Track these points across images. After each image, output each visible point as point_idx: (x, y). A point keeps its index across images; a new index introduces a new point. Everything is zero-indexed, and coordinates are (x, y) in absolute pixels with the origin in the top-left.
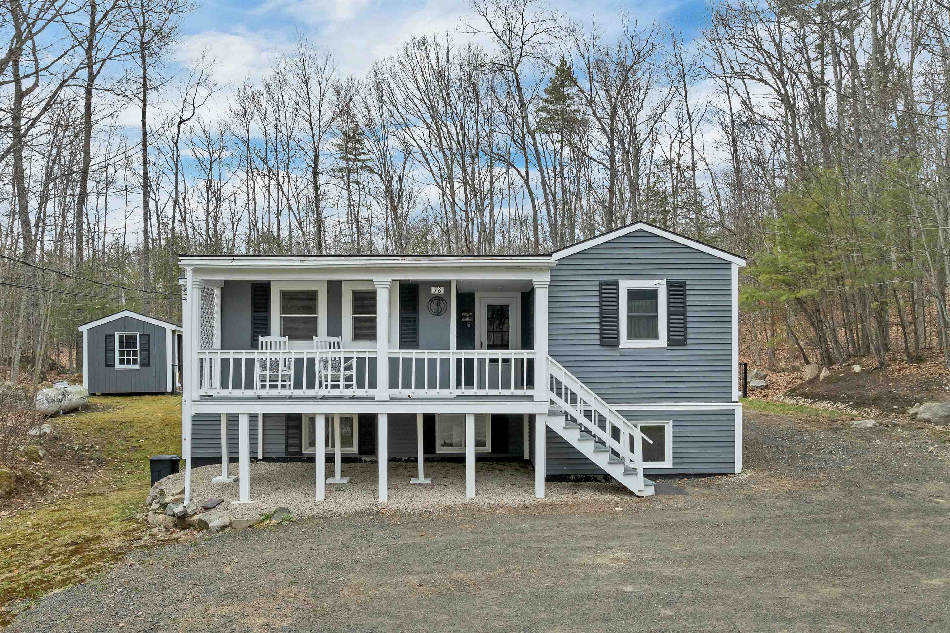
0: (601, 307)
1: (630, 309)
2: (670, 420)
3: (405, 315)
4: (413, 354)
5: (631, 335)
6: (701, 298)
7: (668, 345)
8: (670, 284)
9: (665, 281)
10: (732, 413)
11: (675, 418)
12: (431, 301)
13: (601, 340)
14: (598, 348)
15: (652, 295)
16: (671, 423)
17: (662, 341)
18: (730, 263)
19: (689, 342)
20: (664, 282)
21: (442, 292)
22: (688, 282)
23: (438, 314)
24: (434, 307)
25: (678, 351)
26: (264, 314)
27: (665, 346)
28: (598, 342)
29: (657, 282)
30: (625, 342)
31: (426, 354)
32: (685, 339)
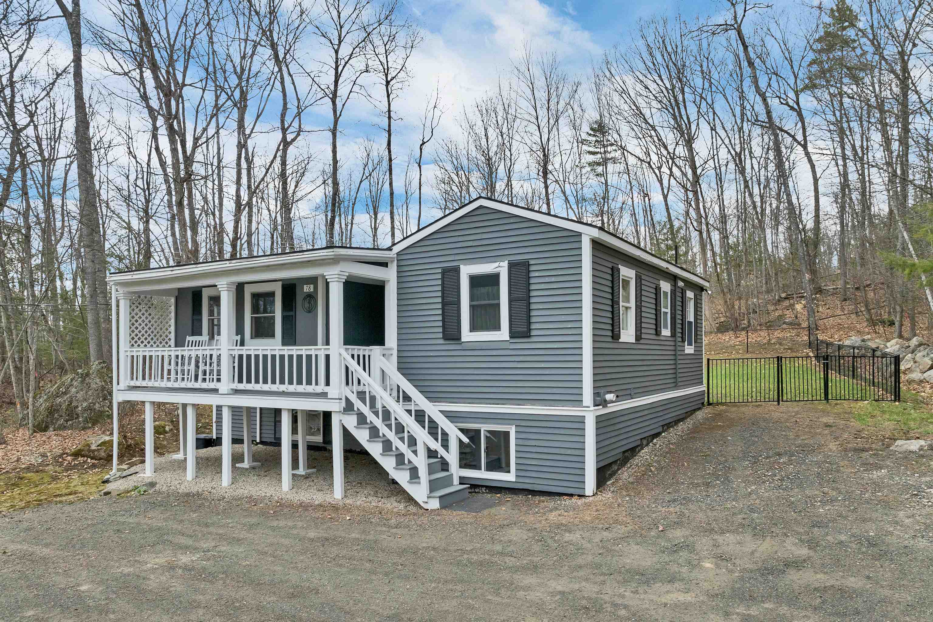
0: (443, 297)
1: (472, 298)
2: (512, 425)
3: (285, 314)
4: (294, 351)
5: (473, 328)
6: (547, 280)
7: (511, 337)
8: (512, 266)
9: (507, 262)
10: (582, 420)
11: (518, 423)
12: (305, 299)
13: (443, 332)
14: (442, 341)
15: (494, 279)
16: (514, 427)
17: (504, 334)
18: (580, 235)
19: (533, 333)
20: (505, 264)
21: (312, 290)
22: (532, 262)
23: (309, 312)
24: (307, 305)
25: (522, 344)
26: (199, 318)
27: (508, 338)
28: (441, 335)
29: (497, 264)
30: (467, 335)
31: (303, 350)
32: (530, 330)
